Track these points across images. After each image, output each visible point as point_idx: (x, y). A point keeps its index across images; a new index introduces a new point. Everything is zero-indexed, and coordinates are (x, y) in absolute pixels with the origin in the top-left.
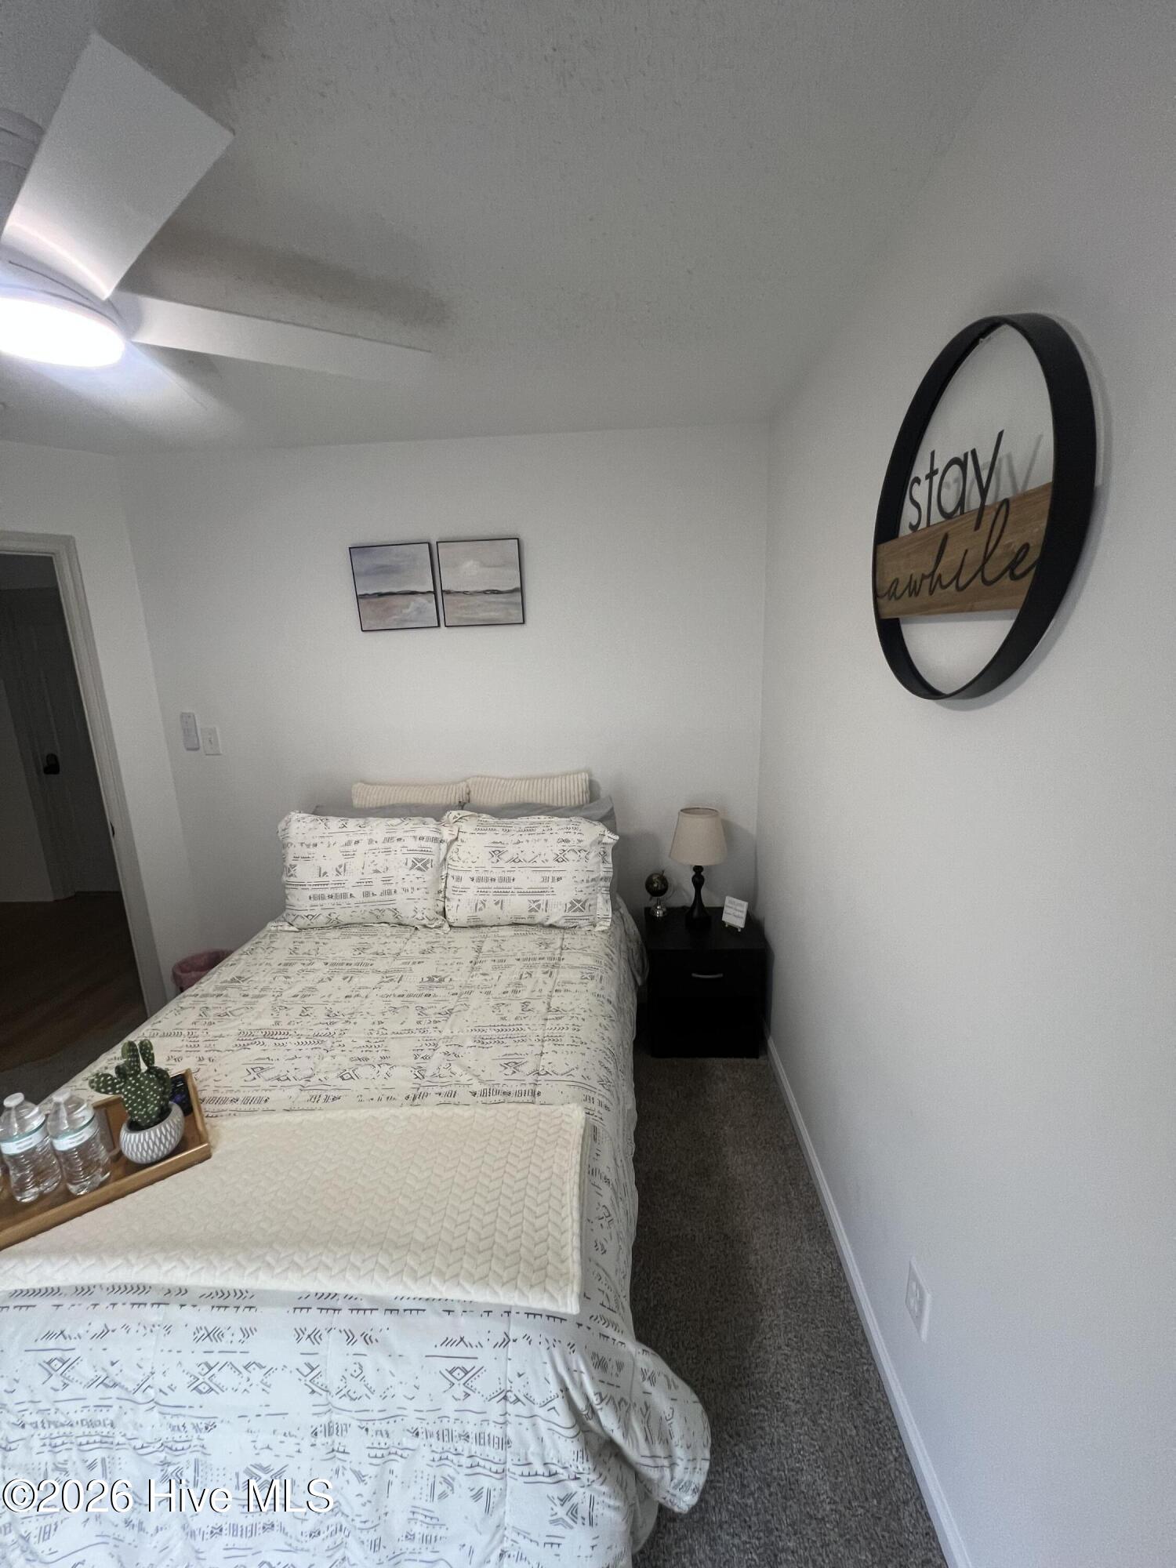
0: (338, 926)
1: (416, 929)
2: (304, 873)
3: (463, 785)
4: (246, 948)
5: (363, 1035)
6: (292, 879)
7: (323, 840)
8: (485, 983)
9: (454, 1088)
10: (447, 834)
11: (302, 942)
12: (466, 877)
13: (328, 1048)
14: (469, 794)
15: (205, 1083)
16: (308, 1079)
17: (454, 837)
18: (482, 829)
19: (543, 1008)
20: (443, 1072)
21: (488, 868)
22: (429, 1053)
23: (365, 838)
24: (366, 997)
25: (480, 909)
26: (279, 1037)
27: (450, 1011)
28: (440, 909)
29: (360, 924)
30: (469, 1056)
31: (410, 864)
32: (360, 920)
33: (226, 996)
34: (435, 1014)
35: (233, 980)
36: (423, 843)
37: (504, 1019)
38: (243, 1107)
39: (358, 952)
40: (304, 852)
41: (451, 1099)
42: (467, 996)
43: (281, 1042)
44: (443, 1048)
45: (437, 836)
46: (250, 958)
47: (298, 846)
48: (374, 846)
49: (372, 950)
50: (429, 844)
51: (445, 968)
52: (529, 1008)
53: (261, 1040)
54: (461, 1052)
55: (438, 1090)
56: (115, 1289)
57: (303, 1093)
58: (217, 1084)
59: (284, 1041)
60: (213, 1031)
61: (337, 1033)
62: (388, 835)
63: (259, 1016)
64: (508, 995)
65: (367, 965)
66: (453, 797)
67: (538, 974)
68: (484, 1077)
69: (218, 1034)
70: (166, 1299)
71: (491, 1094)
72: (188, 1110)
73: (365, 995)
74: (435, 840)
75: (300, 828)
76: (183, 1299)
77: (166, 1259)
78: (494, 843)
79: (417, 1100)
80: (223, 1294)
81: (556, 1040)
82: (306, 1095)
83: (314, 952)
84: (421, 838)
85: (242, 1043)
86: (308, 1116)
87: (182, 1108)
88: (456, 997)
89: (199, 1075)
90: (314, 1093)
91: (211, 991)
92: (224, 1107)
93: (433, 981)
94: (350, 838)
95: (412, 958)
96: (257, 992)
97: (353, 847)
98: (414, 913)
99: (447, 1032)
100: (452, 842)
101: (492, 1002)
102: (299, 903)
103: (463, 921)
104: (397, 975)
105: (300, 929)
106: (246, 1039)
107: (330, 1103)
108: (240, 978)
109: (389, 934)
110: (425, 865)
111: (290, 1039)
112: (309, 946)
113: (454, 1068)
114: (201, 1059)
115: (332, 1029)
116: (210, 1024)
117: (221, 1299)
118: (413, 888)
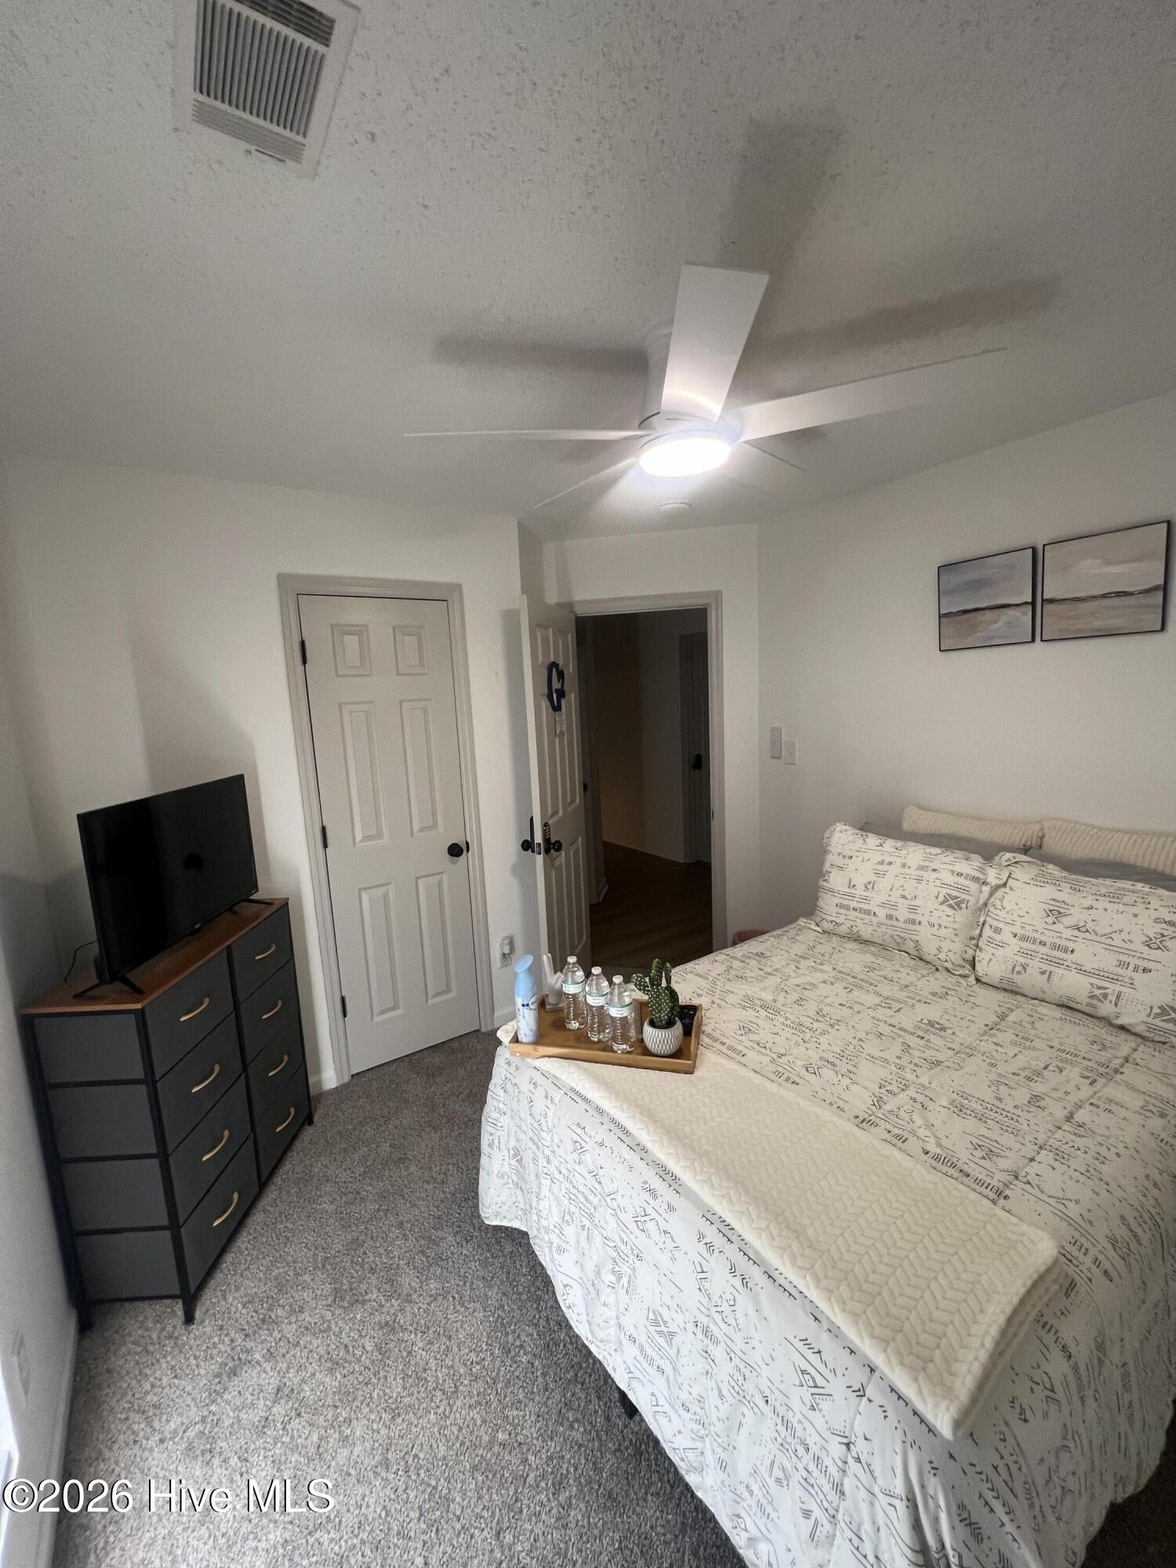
0: (858, 939)
1: (937, 969)
2: (836, 880)
3: (1038, 826)
4: (776, 933)
5: (839, 1043)
6: (825, 884)
7: (857, 854)
8: (994, 1054)
9: (906, 1135)
10: (992, 876)
11: (821, 943)
12: (1007, 931)
13: (806, 1039)
14: (1042, 838)
15: (708, 1021)
16: (781, 1056)
17: (1001, 882)
18: (1042, 880)
19: (1060, 1114)
20: (902, 1113)
21: (1039, 928)
22: (896, 1090)
23: (899, 861)
24: (858, 1012)
25: (1019, 973)
26: (771, 1011)
27: (939, 1063)
28: (969, 957)
29: (881, 945)
30: (938, 1114)
31: (941, 898)
32: (879, 941)
33: (748, 964)
34: (919, 1057)
35: (757, 954)
36: (961, 880)
37: (1000, 1100)
38: (726, 1051)
39: (867, 969)
40: (840, 861)
41: (899, 1144)
42: (963, 1056)
43: (772, 1016)
44: (911, 1092)
45: (982, 877)
46: (776, 942)
47: (836, 855)
48: (906, 870)
49: (883, 973)
50: (967, 883)
51: (952, 1019)
52: (1039, 1104)
53: (757, 1008)
54: (931, 1105)
55: (890, 1128)
56: (613, 1120)
57: (772, 1065)
58: (716, 1025)
59: (774, 1017)
60: (729, 986)
61: (819, 1031)
62: (923, 864)
63: (764, 989)
64: (1017, 1078)
65: (872, 984)
66: (1018, 838)
67: (1074, 1073)
68: (944, 1142)
69: (730, 989)
70: (635, 1148)
71: (943, 1161)
72: (687, 1032)
73: (856, 1010)
74: (976, 879)
75: (842, 838)
76: (644, 1155)
77: (640, 1120)
78: (1054, 900)
79: (865, 1124)
80: (665, 1170)
81: (1060, 1156)
82: (773, 1067)
83: (827, 955)
84: (960, 874)
85: (744, 1003)
86: (767, 1083)
87: (684, 1027)
88: (950, 1053)
89: (708, 1014)
90: (781, 1069)
91: (739, 956)
92: (714, 1044)
93: (933, 1026)
94: (883, 858)
95: (919, 995)
96: (770, 970)
97: (885, 867)
98: (936, 952)
99: (924, 1080)
100: (998, 887)
101: (993, 1077)
102: (827, 907)
103: (995, 979)
104: (896, 1006)
105: (824, 932)
106: (749, 1002)
107: (789, 1085)
108: (762, 954)
109: (905, 964)
110: (958, 904)
111: (778, 1018)
112: (825, 948)
113: (916, 1117)
114: (713, 1002)
115: (816, 1025)
116: (729, 980)
117: (664, 1173)
118: (940, 925)
